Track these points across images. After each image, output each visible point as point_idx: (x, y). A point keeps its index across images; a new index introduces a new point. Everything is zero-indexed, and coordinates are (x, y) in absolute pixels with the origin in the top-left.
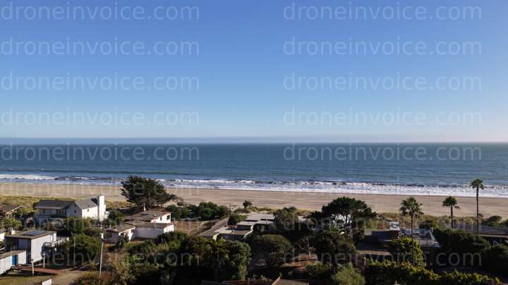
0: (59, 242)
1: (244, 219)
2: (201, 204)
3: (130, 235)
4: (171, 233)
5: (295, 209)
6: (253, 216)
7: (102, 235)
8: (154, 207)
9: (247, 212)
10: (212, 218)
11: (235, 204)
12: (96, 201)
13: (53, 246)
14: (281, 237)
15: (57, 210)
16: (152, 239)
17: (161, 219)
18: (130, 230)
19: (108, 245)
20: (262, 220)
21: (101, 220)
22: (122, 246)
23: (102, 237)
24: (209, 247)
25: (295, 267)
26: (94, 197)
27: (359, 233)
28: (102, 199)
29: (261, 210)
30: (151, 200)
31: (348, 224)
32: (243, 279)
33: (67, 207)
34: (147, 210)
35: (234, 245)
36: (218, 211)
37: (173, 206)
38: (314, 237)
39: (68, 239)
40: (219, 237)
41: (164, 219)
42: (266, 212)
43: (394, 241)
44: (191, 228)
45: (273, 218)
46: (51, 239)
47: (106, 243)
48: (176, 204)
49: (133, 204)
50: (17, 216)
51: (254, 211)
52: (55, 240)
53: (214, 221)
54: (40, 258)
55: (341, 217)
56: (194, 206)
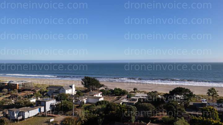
0: (57, 103)
1: (134, 96)
2: (115, 89)
3: (85, 102)
4: (102, 101)
5: (157, 92)
6: (138, 95)
7: (74, 101)
8: (95, 90)
9: (135, 93)
10: (120, 95)
11: (130, 89)
12: (71, 87)
13: (54, 105)
14: (150, 104)
15: (56, 90)
16: (95, 104)
17: (98, 95)
18: (85, 99)
19: (76, 105)
20: (142, 96)
21: (73, 95)
22: (82, 106)
23: (74, 102)
24: (119, 108)
25: (157, 118)
26: (70, 85)
27: (187, 104)
28: (74, 86)
29: (142, 92)
30: (94, 87)
31: (182, 100)
32: (134, 122)
33: (60, 89)
34: (92, 91)
35: (129, 107)
36: (122, 92)
37: (103, 89)
38: (166, 105)
39: (60, 102)
40: (123, 103)
41: (99, 95)
42: (144, 93)
43: (204, 108)
44: (111, 99)
45: (147, 96)
46: (54, 102)
47: (75, 104)
48: (104, 89)
49: (86, 88)
50: (40, 92)
51: (138, 92)
52: (55, 102)
53: (120, 96)
54: (49, 110)
55: (178, 96)
56: (112, 90)
